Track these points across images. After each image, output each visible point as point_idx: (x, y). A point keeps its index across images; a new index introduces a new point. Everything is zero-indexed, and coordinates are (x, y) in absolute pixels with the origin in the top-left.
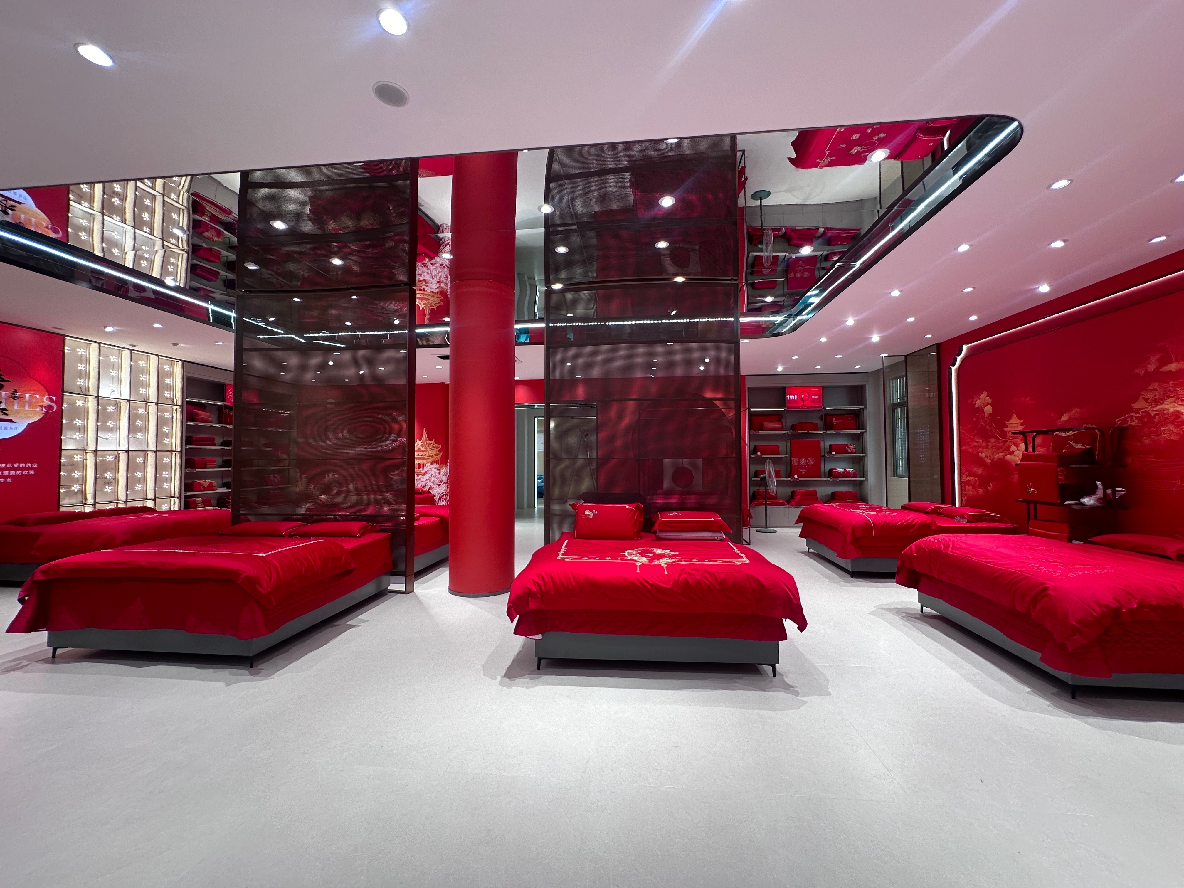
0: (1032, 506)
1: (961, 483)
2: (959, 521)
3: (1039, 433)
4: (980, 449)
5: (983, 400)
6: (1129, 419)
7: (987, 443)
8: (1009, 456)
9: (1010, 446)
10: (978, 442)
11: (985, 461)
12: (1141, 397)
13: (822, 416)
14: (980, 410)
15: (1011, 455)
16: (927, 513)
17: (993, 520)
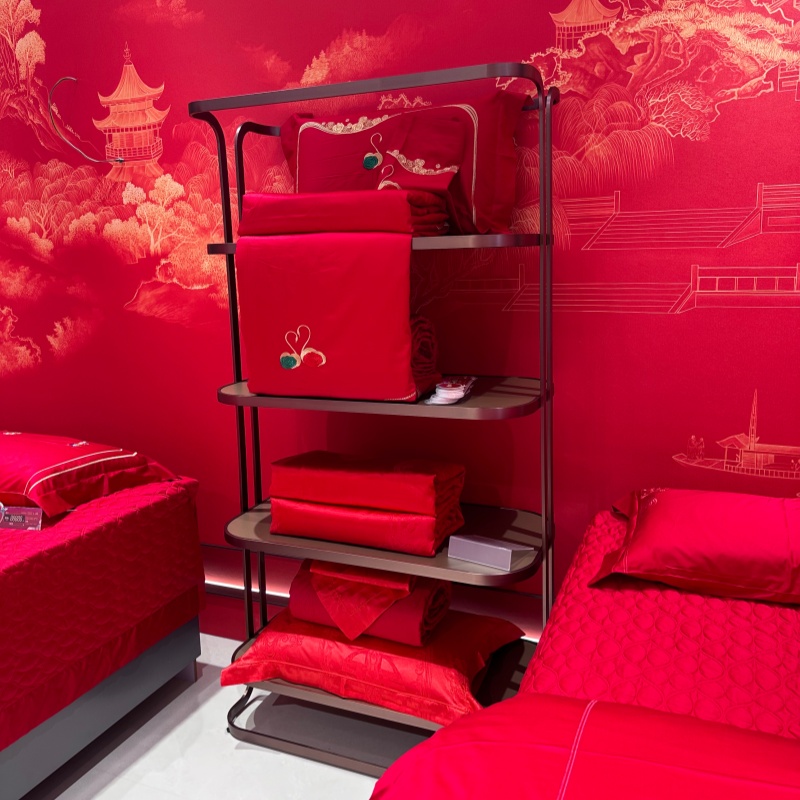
6: (542, 70)
7: (33, 177)
15: (123, 220)
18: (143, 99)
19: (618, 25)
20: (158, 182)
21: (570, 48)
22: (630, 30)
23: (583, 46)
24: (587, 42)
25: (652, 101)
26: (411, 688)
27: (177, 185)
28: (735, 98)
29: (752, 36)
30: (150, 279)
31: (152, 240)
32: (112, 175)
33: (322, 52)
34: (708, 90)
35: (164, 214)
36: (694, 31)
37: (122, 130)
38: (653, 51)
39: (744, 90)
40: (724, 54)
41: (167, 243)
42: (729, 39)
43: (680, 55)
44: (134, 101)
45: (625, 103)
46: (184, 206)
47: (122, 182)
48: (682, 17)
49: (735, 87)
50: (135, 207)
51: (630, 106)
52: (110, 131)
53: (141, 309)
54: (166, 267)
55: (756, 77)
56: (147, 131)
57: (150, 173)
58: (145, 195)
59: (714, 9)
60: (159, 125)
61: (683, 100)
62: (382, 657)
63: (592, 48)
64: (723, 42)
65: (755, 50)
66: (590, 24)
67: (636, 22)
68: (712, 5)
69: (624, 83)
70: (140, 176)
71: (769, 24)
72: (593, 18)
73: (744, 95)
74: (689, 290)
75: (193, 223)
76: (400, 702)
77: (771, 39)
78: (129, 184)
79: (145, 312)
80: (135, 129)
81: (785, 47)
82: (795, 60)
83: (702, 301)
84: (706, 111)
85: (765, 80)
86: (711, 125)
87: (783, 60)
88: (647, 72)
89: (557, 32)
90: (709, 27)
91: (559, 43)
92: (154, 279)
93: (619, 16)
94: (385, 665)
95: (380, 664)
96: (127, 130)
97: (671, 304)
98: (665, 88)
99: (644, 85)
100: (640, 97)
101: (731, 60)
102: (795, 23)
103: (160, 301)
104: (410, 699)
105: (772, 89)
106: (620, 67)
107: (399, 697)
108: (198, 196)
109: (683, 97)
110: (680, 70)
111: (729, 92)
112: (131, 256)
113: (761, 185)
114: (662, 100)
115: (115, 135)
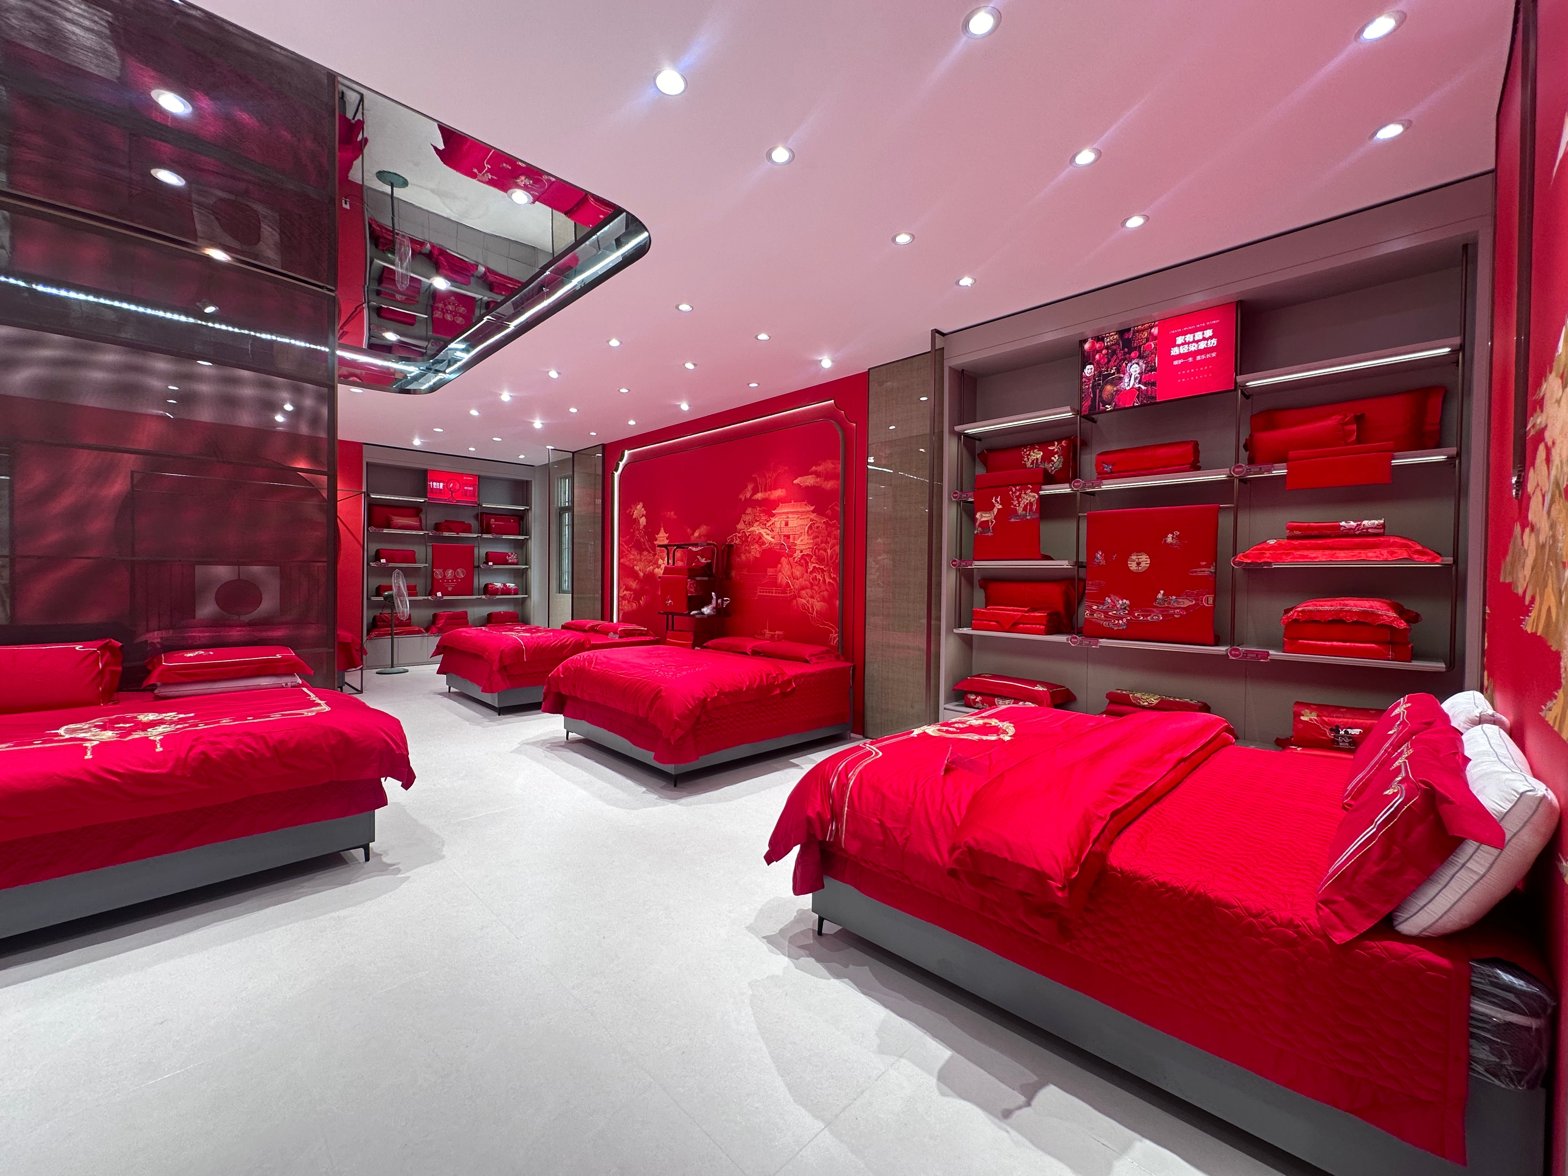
0: (670, 616)
1: (619, 597)
2: (614, 637)
3: (679, 547)
4: (635, 562)
5: (639, 510)
6: (734, 538)
7: (641, 555)
8: (657, 569)
9: (658, 560)
10: (634, 554)
11: (638, 574)
12: (741, 520)
13: (478, 515)
14: (636, 521)
15: (658, 568)
16: (585, 631)
17: (641, 633)
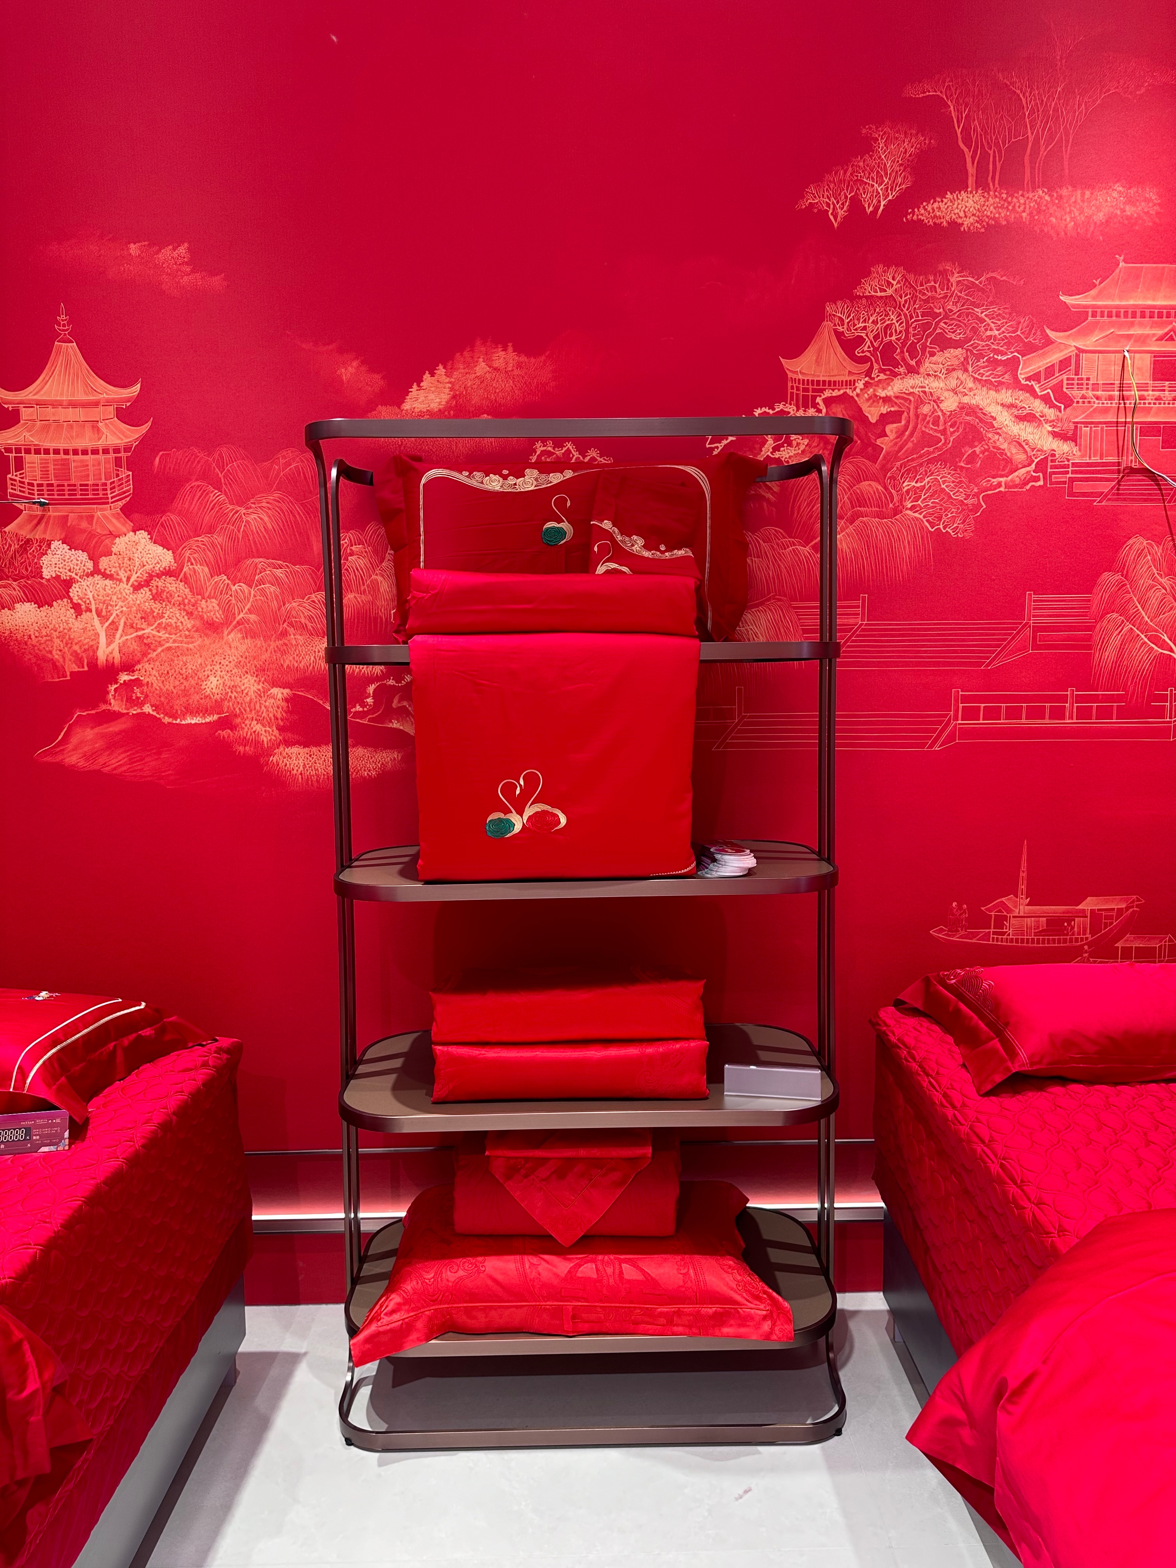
12: (827, 326)
18: (96, 404)
19: (867, 385)
20: (120, 544)
21: (806, 406)
22: (882, 393)
23: (822, 406)
24: (828, 402)
25: (907, 485)
26: (675, 1296)
27: (159, 549)
28: (1002, 489)
29: (1021, 418)
30: (95, 706)
31: (103, 640)
32: (20, 527)
33: (441, 367)
34: (973, 477)
35: (131, 598)
36: (956, 404)
37: (47, 451)
38: (908, 422)
39: (1012, 480)
40: (990, 435)
41: (134, 646)
42: (995, 419)
43: (940, 431)
44: (73, 404)
45: (873, 484)
46: (171, 585)
47: (43, 540)
48: (942, 385)
49: (1002, 476)
50: (68, 584)
51: (880, 488)
52: (18, 451)
53: (73, 758)
54: (128, 685)
55: (1024, 467)
56: (101, 457)
57: (104, 527)
58: (90, 565)
59: (980, 381)
60: (127, 449)
61: (943, 486)
62: (621, 1262)
63: (834, 410)
64: (989, 422)
65: (1024, 436)
66: (832, 379)
67: (888, 384)
68: (976, 376)
69: (874, 460)
70: (83, 531)
71: (1038, 406)
72: (835, 372)
73: (1010, 487)
74: (949, 720)
75: (190, 614)
76: (663, 1321)
77: (1040, 424)
78: (55, 544)
79: (82, 763)
80: (75, 452)
81: (1055, 435)
82: (1065, 451)
83: (965, 733)
84: (970, 501)
85: (1034, 472)
86: (975, 519)
87: (1054, 451)
88: (901, 448)
89: (790, 384)
90: (974, 402)
91: (792, 399)
92: (103, 707)
93: (868, 373)
94: (630, 1272)
95: (621, 1272)
96: (57, 452)
97: (929, 738)
98: (922, 470)
99: (898, 464)
100: (893, 478)
101: (998, 444)
102: (1065, 408)
103: (112, 744)
104: (679, 1313)
105: (1041, 483)
106: (869, 438)
107: (661, 1314)
108: (203, 571)
109: (944, 482)
110: (938, 449)
111: (995, 481)
112: (56, 667)
113: (1030, 595)
114: (919, 485)
115: (28, 458)
